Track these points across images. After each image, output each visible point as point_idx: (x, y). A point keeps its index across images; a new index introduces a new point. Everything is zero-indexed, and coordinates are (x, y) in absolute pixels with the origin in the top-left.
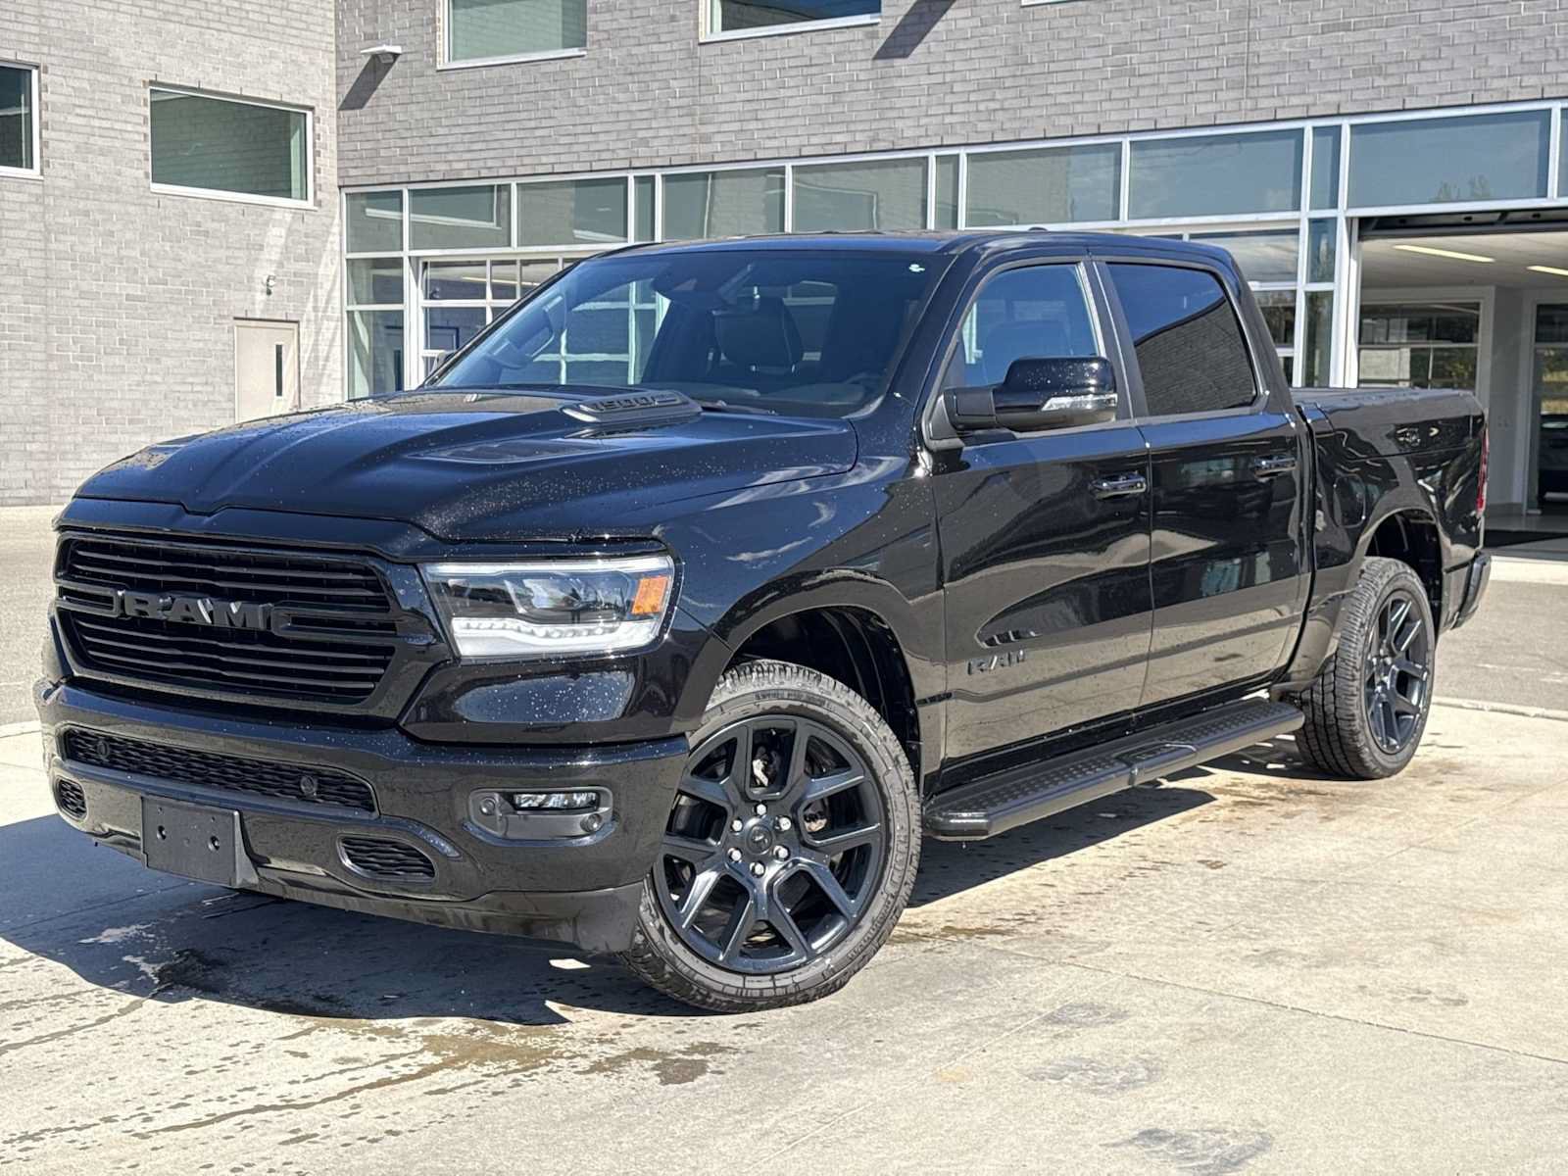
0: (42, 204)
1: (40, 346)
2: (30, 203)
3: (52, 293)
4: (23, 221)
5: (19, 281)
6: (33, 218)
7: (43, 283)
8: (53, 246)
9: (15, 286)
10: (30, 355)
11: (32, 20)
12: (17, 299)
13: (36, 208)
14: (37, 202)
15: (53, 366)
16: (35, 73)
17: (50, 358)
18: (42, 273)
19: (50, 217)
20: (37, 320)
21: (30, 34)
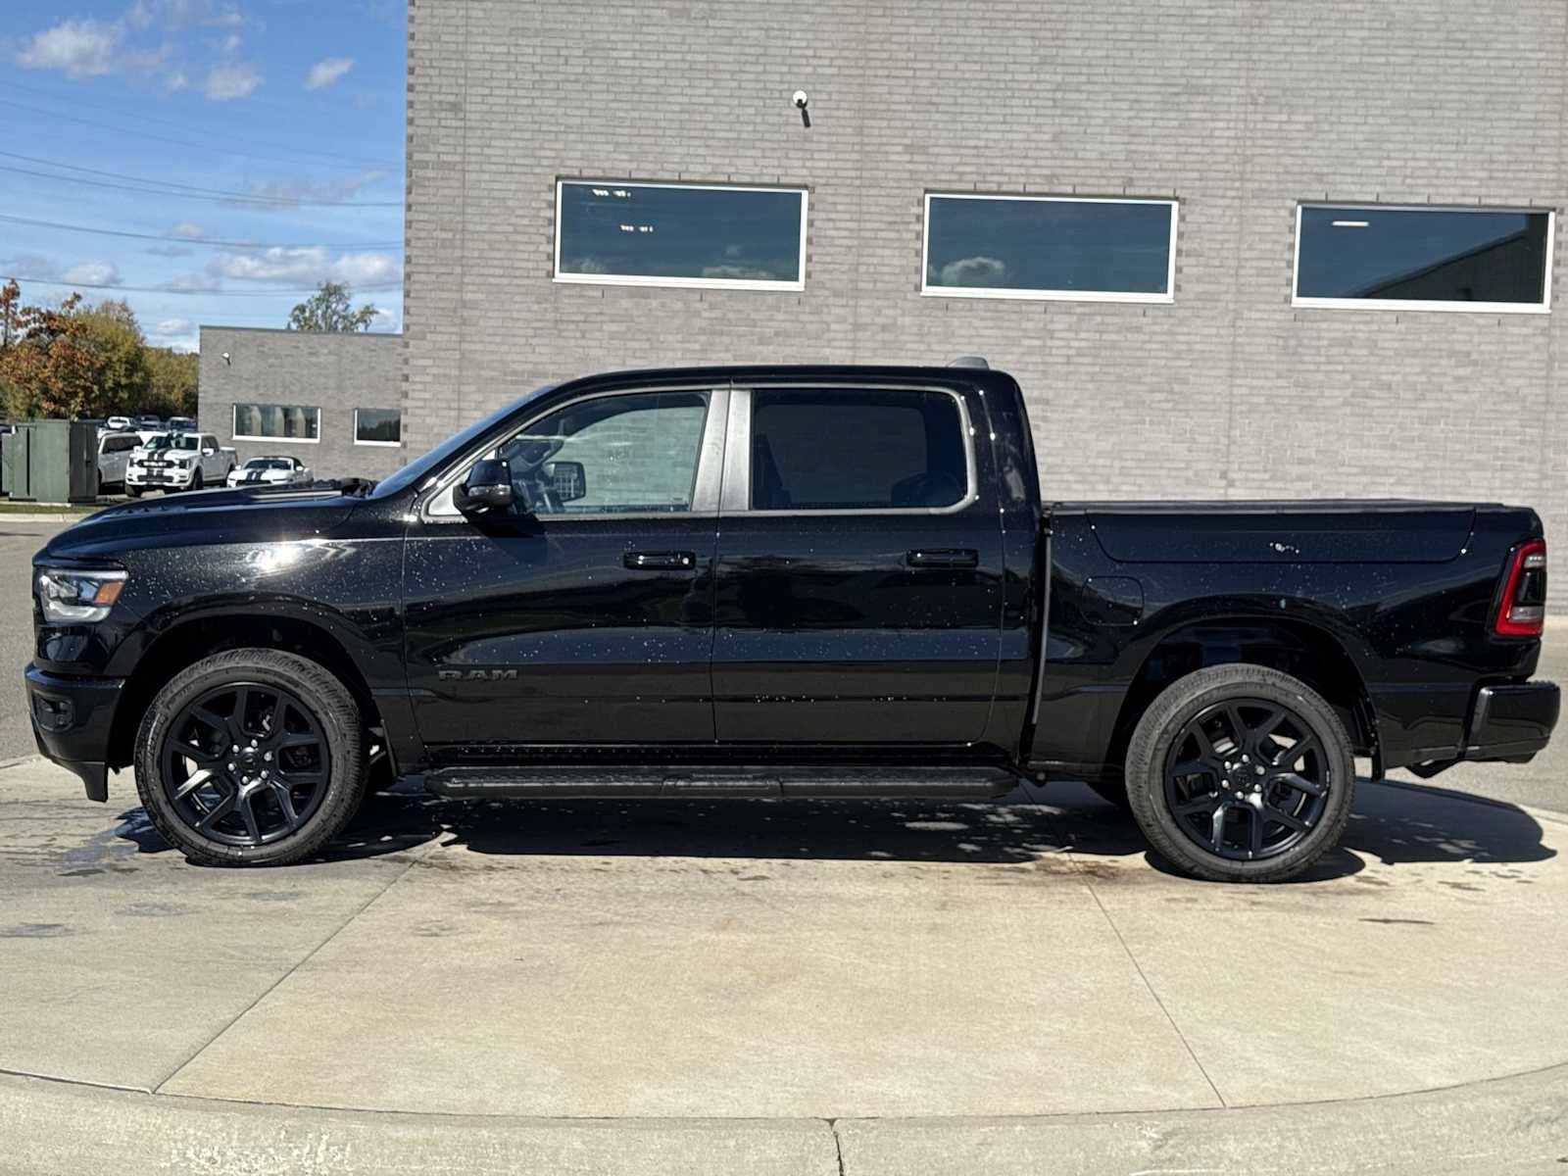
0: (1549, 336)
1: (1532, 467)
2: (1534, 335)
3: (1551, 416)
4: (1527, 353)
5: (1517, 407)
6: (1537, 348)
7: (1543, 408)
8: (1557, 374)
9: (1512, 412)
10: (1523, 475)
11: (1551, 168)
12: (1513, 423)
13: (1540, 340)
14: (1542, 334)
15: (1547, 484)
16: (1552, 216)
17: (1544, 477)
18: (1542, 399)
19: (1555, 347)
20: (1532, 442)
21: (1547, 180)
